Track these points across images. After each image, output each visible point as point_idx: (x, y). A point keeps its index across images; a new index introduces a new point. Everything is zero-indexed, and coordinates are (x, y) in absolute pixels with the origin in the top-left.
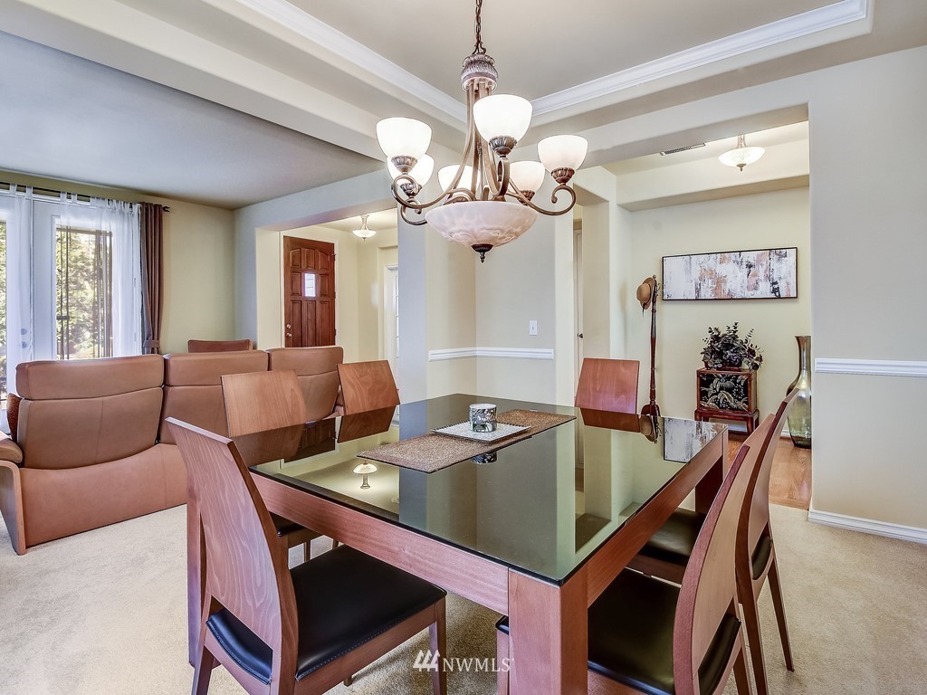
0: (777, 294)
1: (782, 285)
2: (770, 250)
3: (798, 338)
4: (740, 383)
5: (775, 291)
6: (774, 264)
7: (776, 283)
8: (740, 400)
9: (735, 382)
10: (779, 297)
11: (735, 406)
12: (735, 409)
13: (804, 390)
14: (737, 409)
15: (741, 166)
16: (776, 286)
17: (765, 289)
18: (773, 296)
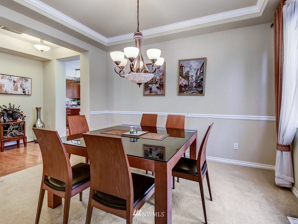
0: (25, 93)
1: (26, 90)
2: (23, 77)
3: (37, 108)
4: (21, 126)
5: (24, 92)
6: (24, 83)
7: (24, 89)
8: (21, 132)
9: (19, 126)
10: (25, 94)
11: (19, 134)
12: (19, 136)
13: (39, 124)
14: (20, 135)
15: (42, 51)
16: (24, 91)
17: (20, 91)
18: (23, 94)
